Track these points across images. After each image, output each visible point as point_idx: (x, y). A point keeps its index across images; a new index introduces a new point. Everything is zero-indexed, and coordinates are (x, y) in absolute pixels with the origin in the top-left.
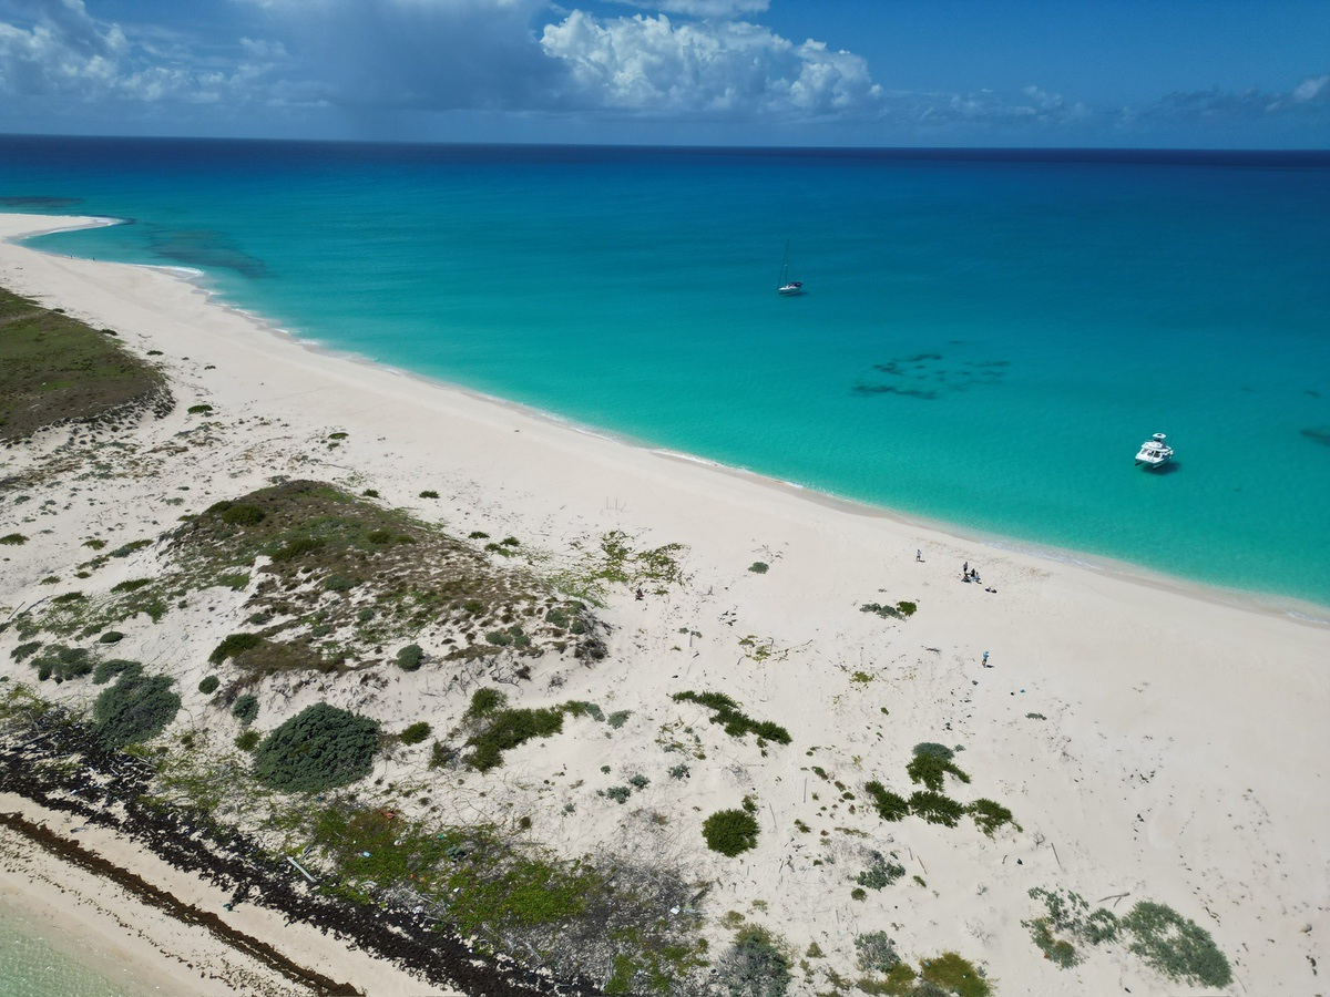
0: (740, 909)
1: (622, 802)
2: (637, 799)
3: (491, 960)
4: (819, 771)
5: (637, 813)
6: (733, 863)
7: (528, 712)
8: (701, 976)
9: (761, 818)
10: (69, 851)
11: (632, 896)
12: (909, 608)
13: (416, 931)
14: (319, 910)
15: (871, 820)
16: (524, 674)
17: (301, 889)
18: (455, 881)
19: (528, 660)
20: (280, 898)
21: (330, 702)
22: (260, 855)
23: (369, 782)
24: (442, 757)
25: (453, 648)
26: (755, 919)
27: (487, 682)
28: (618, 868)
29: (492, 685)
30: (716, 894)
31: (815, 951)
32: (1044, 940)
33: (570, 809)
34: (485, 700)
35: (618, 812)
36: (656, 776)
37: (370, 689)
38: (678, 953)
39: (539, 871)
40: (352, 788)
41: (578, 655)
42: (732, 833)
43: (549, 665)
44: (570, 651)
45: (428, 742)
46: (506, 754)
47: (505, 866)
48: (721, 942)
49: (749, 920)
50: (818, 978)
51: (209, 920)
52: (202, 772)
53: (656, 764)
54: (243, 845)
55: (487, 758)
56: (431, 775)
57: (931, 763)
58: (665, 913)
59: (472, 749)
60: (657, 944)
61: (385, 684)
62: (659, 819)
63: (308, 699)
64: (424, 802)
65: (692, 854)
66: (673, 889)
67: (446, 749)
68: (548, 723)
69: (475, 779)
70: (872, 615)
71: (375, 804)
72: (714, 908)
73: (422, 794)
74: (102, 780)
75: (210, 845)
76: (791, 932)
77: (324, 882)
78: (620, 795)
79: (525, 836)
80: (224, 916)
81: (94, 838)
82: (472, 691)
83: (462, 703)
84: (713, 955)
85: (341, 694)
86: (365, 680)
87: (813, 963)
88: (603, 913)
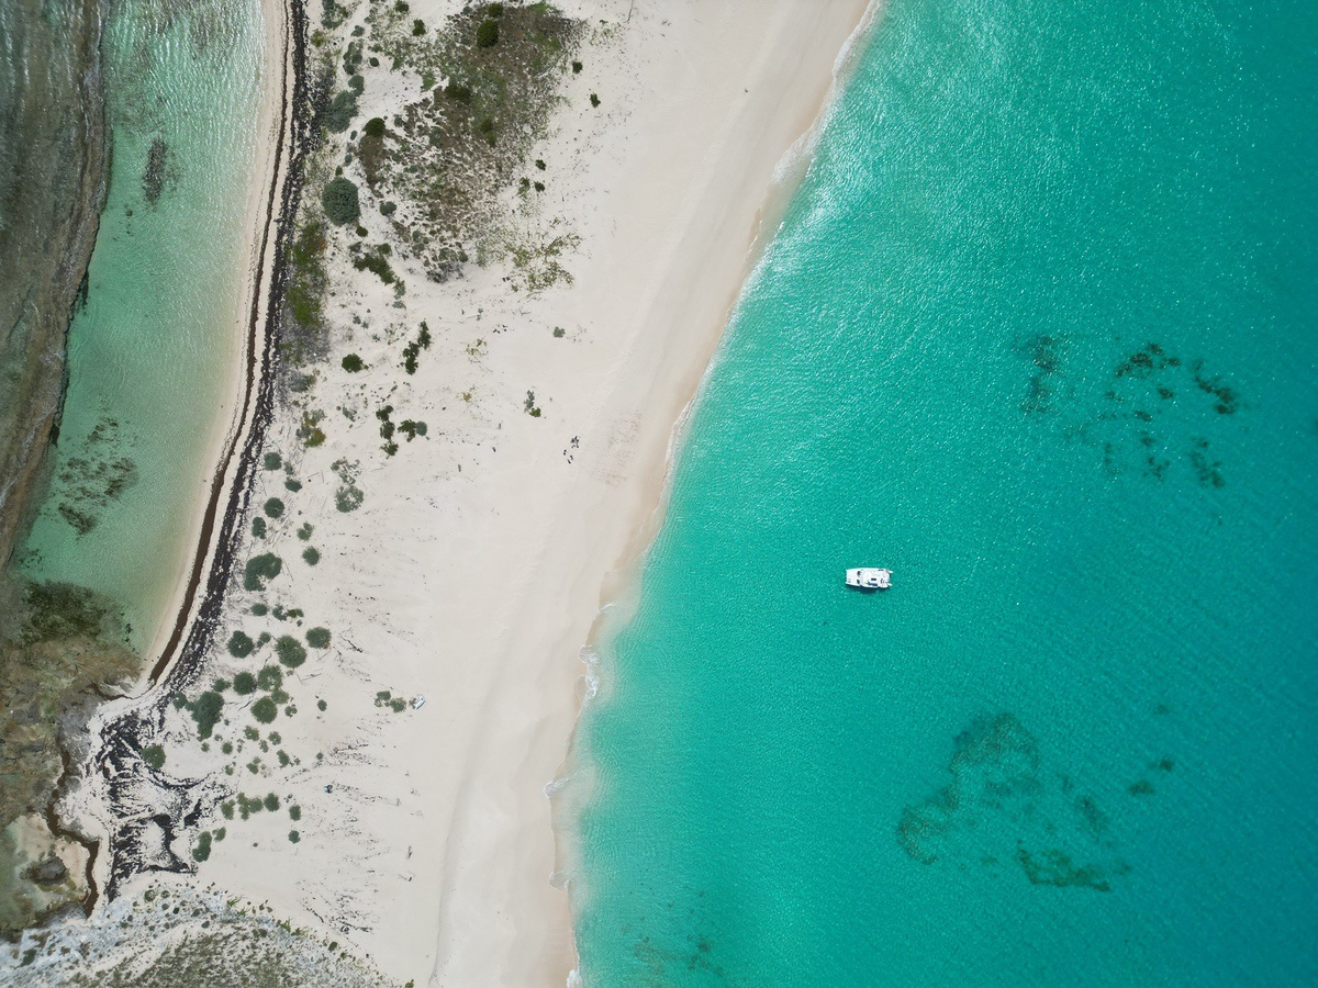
0: (322, 374)
1: (355, 322)
2: (358, 327)
3: (279, 308)
4: (395, 388)
5: (350, 329)
6: (340, 367)
7: (389, 268)
8: (293, 368)
9: (363, 372)
10: (279, 150)
11: (316, 339)
12: (537, 413)
13: (282, 281)
14: (280, 248)
15: (373, 408)
16: (405, 257)
17: (285, 238)
18: (303, 284)
19: (411, 255)
20: (281, 233)
21: (359, 191)
22: (293, 216)
23: (336, 229)
24: (355, 248)
25: (403, 221)
26: (319, 379)
27: (392, 245)
28: (327, 332)
29: (393, 248)
30: (326, 366)
31: (313, 398)
32: (339, 462)
33: (344, 306)
34: (385, 249)
35: (349, 322)
36: (371, 330)
37: (369, 202)
38: (299, 360)
39: (317, 306)
40: (332, 225)
41: (428, 273)
42: (352, 364)
43: (417, 264)
44: (428, 269)
45: (360, 239)
46: (367, 270)
47: (314, 296)
48: (308, 370)
49: (318, 377)
50: (304, 401)
51: (270, 217)
52: (322, 167)
53: (378, 328)
54: (295, 207)
55: (360, 265)
56: (346, 249)
57: (413, 429)
58: (313, 351)
59: (363, 257)
60: (300, 353)
61: (373, 207)
62: (350, 338)
63: (357, 181)
64: (334, 254)
65: (340, 352)
66: (324, 351)
67: (359, 247)
68: (387, 277)
69: (350, 265)
70: (527, 397)
71: (328, 238)
72: (319, 366)
73: (336, 252)
74: (307, 134)
75: (292, 197)
76: (318, 390)
77: (290, 242)
78: (357, 320)
79: (329, 296)
80: (272, 220)
81: (285, 155)
82: (387, 241)
83: (381, 241)
84: (301, 370)
85: (364, 193)
86: (370, 198)
87: (309, 398)
88: (307, 333)
